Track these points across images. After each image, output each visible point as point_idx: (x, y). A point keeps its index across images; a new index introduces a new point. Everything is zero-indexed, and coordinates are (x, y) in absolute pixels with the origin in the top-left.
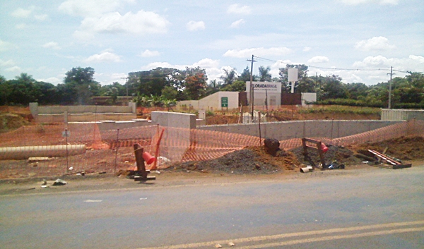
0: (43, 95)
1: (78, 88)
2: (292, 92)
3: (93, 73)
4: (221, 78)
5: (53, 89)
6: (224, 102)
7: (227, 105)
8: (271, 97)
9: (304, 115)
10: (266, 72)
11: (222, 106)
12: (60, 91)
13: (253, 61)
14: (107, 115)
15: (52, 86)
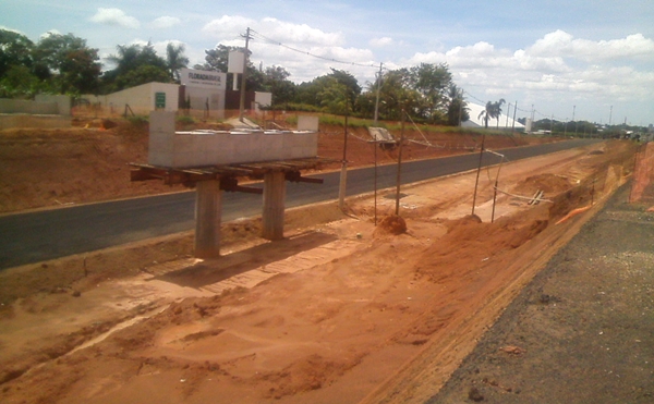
2: (235, 88)
6: (161, 100)
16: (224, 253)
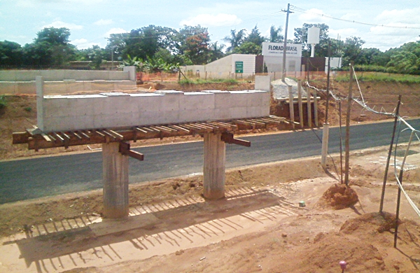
0: (6, 57)
1: (52, 50)
2: (312, 56)
3: (68, 34)
4: (226, 39)
5: (19, 50)
6: (239, 67)
7: (242, 71)
8: (290, 62)
9: (343, 84)
10: (276, 33)
11: (237, 71)
12: (29, 52)
13: (288, 12)
14: (96, 83)
15: (17, 46)
16: (133, 213)
